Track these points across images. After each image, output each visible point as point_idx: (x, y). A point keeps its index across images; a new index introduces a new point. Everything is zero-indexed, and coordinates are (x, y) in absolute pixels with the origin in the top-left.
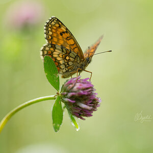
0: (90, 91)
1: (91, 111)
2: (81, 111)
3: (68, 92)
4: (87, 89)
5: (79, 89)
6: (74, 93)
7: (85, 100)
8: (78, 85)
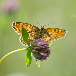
0: (46, 46)
1: (46, 57)
2: (41, 57)
3: (34, 46)
4: (44, 45)
5: (40, 45)
6: (37, 47)
7: (43, 51)
8: (40, 43)
